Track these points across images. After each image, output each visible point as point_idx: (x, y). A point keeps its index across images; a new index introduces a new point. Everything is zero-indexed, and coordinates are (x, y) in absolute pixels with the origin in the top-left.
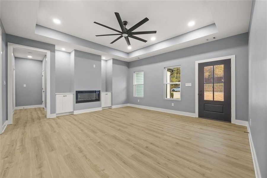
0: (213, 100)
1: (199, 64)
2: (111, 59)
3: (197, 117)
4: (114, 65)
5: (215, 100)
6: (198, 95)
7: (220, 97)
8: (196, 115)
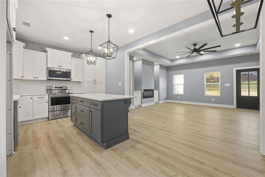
0: (248, 95)
1: (236, 70)
2: (158, 64)
3: (236, 108)
4: (162, 70)
5: (250, 95)
6: (236, 93)
7: (254, 94)
8: (235, 106)
